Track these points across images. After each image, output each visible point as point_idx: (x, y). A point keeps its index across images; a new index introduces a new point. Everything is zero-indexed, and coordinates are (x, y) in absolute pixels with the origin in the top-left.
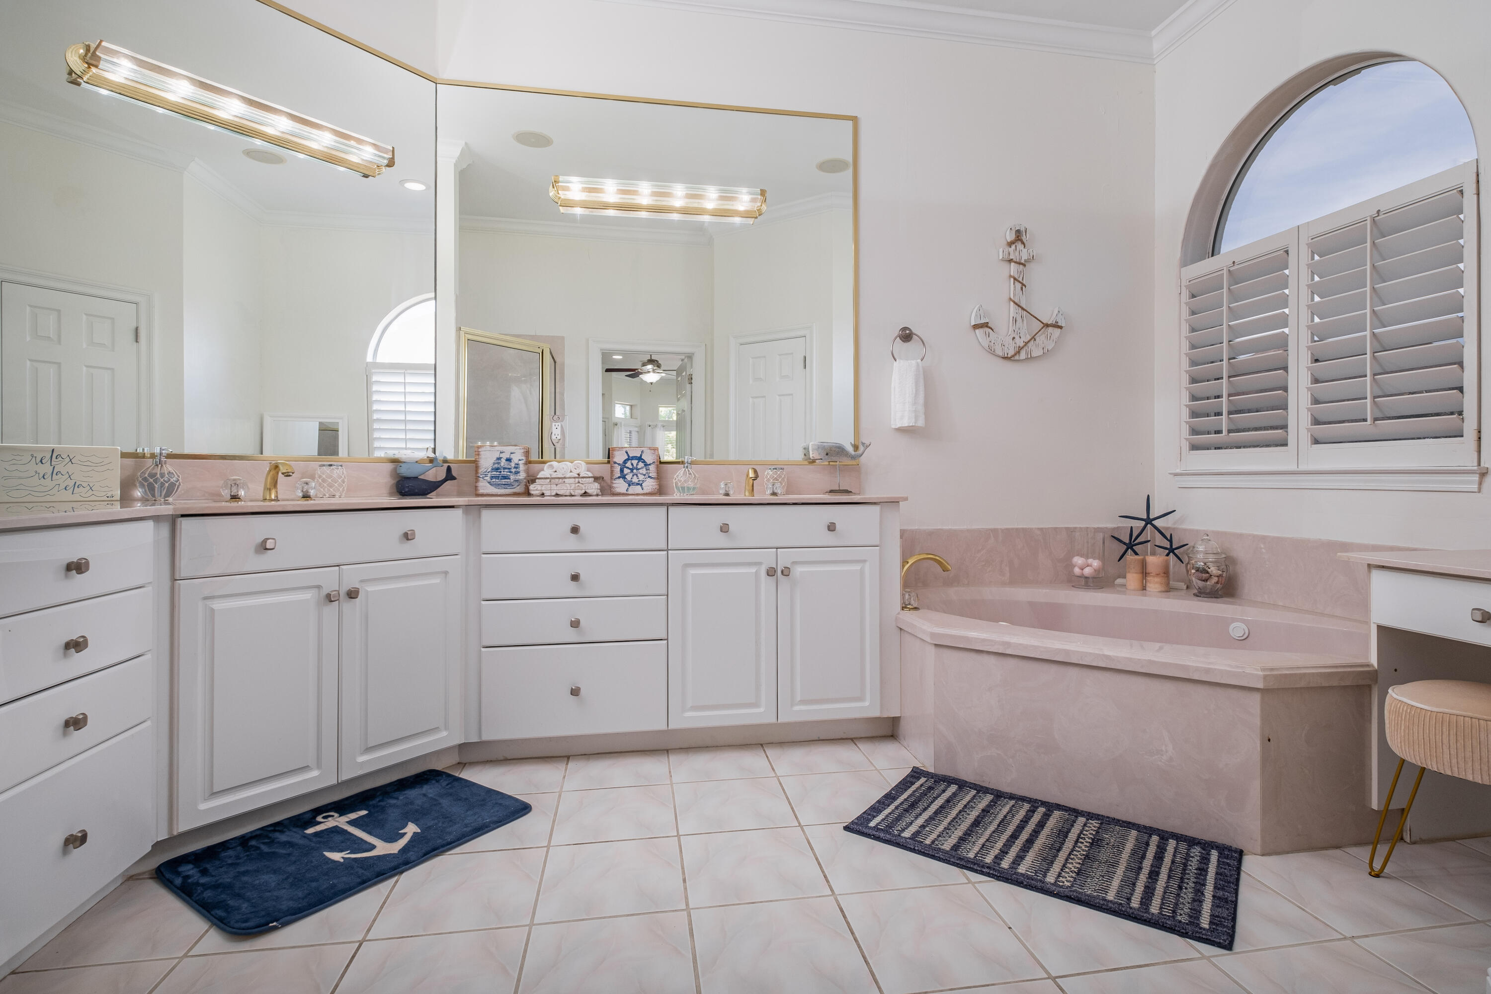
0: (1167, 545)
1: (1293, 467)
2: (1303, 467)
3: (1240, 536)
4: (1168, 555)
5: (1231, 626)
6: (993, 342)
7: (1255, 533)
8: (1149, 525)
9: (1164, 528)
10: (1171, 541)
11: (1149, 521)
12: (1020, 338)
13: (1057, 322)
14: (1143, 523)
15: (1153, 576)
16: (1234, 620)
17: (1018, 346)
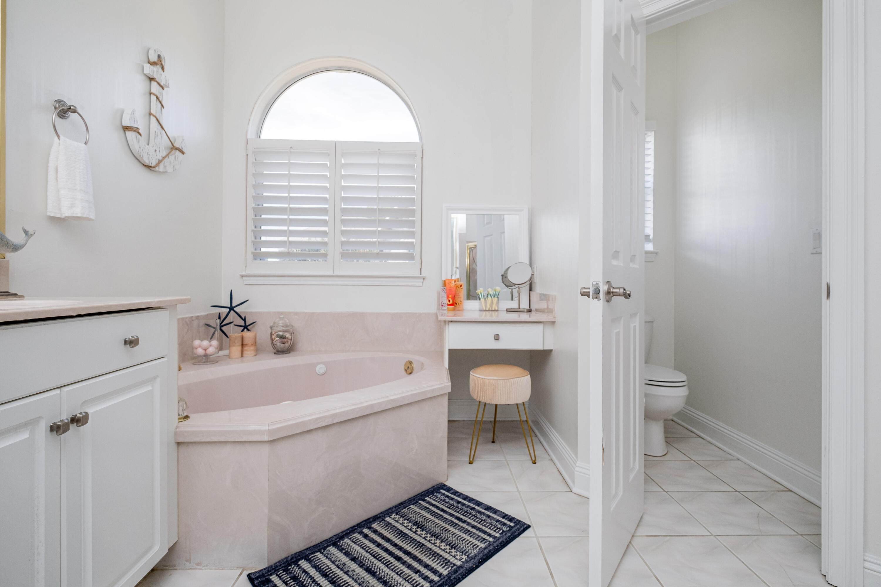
0: (242, 323)
1: (331, 273)
2: (337, 273)
3: (296, 314)
4: (243, 331)
5: (317, 367)
6: (142, 148)
7: (306, 311)
8: (232, 311)
9: (241, 312)
10: (245, 320)
11: (231, 308)
12: (160, 152)
13: (182, 148)
14: (228, 310)
15: (250, 346)
16: (318, 364)
17: (158, 158)
